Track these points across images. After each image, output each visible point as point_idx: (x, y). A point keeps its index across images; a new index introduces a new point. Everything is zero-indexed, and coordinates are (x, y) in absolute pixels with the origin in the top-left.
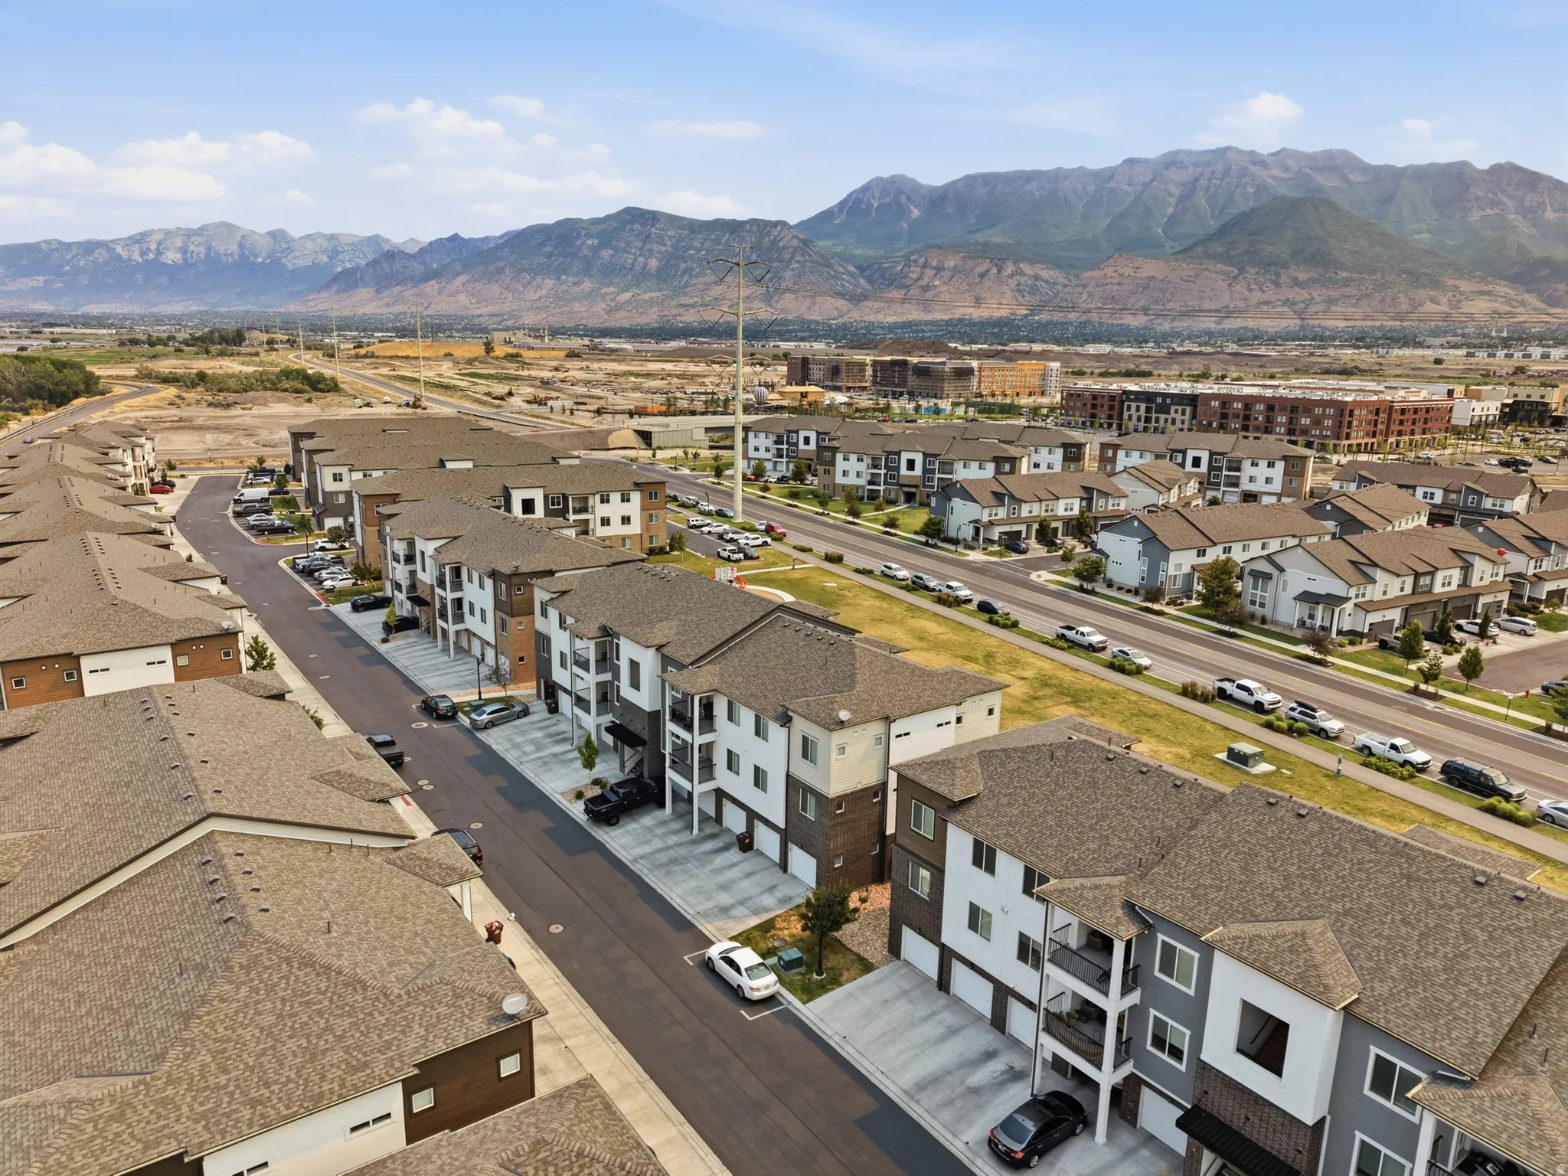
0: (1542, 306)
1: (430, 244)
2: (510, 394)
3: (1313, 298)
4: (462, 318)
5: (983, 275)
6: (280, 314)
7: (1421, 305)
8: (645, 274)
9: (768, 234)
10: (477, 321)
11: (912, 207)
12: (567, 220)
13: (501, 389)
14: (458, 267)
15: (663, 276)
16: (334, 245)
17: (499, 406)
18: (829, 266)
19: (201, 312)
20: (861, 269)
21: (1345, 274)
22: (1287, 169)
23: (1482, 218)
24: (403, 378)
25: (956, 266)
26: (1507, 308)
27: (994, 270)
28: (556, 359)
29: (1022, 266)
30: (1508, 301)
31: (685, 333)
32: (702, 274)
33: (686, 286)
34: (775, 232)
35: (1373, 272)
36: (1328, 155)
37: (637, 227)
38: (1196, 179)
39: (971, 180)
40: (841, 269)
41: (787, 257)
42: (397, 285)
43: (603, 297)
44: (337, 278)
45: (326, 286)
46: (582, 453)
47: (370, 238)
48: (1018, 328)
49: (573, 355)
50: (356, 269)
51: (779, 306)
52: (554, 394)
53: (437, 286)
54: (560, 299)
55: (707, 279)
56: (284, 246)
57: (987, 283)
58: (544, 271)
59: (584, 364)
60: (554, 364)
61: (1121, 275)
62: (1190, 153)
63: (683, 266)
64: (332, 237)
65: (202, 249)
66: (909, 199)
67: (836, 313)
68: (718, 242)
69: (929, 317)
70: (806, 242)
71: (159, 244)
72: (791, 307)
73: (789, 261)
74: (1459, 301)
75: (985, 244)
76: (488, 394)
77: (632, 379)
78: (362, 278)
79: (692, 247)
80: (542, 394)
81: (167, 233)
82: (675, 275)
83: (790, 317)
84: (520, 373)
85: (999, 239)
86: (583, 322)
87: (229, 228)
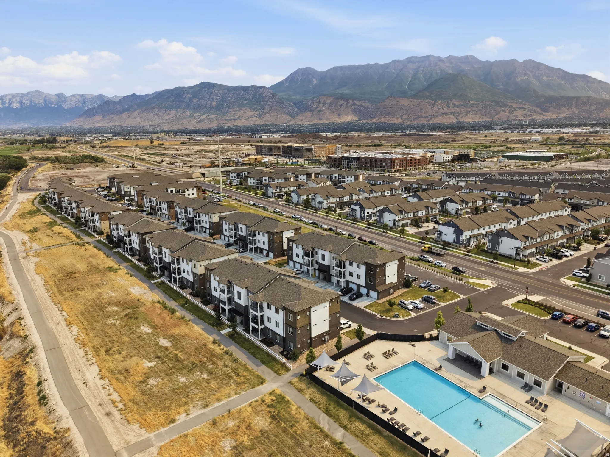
0: (541, 112)
1: (124, 97)
2: (162, 161)
3: (461, 111)
4: (139, 127)
5: (341, 106)
6: (63, 128)
7: (499, 113)
8: (211, 108)
9: (258, 91)
10: (144, 128)
11: (314, 80)
12: (179, 87)
13: (159, 159)
14: (136, 107)
15: (218, 108)
16: (83, 99)
17: (159, 166)
18: (283, 103)
19: (30, 128)
20: (295, 104)
21: (472, 102)
22: (451, 63)
23: (521, 80)
24: (124, 156)
25: (331, 103)
26: (529, 113)
27: (345, 104)
28: (177, 145)
29: (355, 101)
30: (530, 110)
31: (227, 131)
32: (233, 107)
33: (227, 112)
34: (261, 90)
35: (483, 101)
36: (466, 57)
37: (207, 89)
38: (419, 68)
39: (335, 69)
40: (287, 104)
41: (266, 100)
42: (111, 114)
43: (195, 117)
44: (86, 112)
45: (82, 115)
46: (184, 180)
47: (98, 96)
48: (354, 126)
49: (183, 143)
50: (93, 109)
51: (264, 119)
52: (177, 160)
53: (128, 115)
54: (178, 118)
55: (235, 109)
56: (63, 99)
57: (343, 108)
58: (170, 108)
59: (187, 147)
60: (176, 147)
61: (392, 104)
62: (416, 57)
63: (226, 104)
64: (82, 96)
65: (28, 102)
66: (312, 77)
67: (286, 122)
68: (239, 95)
69: (321, 122)
70: (273, 94)
71: (10, 100)
72: (269, 119)
73: (267, 102)
74: (513, 111)
75: (342, 94)
76: (155, 161)
77: (204, 153)
78: (96, 112)
79: (229, 97)
80: (173, 160)
81: (13, 95)
82: (223, 108)
83: (269, 123)
84: (164, 152)
85: (347, 92)
86: (187, 127)
87: (39, 93)
